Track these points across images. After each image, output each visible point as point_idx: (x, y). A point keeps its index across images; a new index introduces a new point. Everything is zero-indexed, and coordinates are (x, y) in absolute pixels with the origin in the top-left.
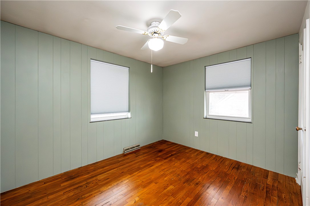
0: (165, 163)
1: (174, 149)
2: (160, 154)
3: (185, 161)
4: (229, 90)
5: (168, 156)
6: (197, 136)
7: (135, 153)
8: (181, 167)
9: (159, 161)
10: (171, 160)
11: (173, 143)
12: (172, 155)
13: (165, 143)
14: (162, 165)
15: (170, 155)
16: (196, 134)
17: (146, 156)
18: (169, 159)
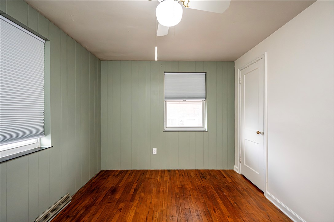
0: (137, 207)
1: (130, 180)
2: (117, 196)
3: (158, 192)
4: (187, 100)
5: (131, 193)
6: (156, 153)
7: (68, 217)
8: (162, 202)
9: (127, 208)
10: (141, 199)
11: (121, 172)
12: (136, 190)
13: (110, 175)
14: (136, 213)
15: (133, 190)
16: (155, 151)
17: (97, 211)
18: (137, 197)
